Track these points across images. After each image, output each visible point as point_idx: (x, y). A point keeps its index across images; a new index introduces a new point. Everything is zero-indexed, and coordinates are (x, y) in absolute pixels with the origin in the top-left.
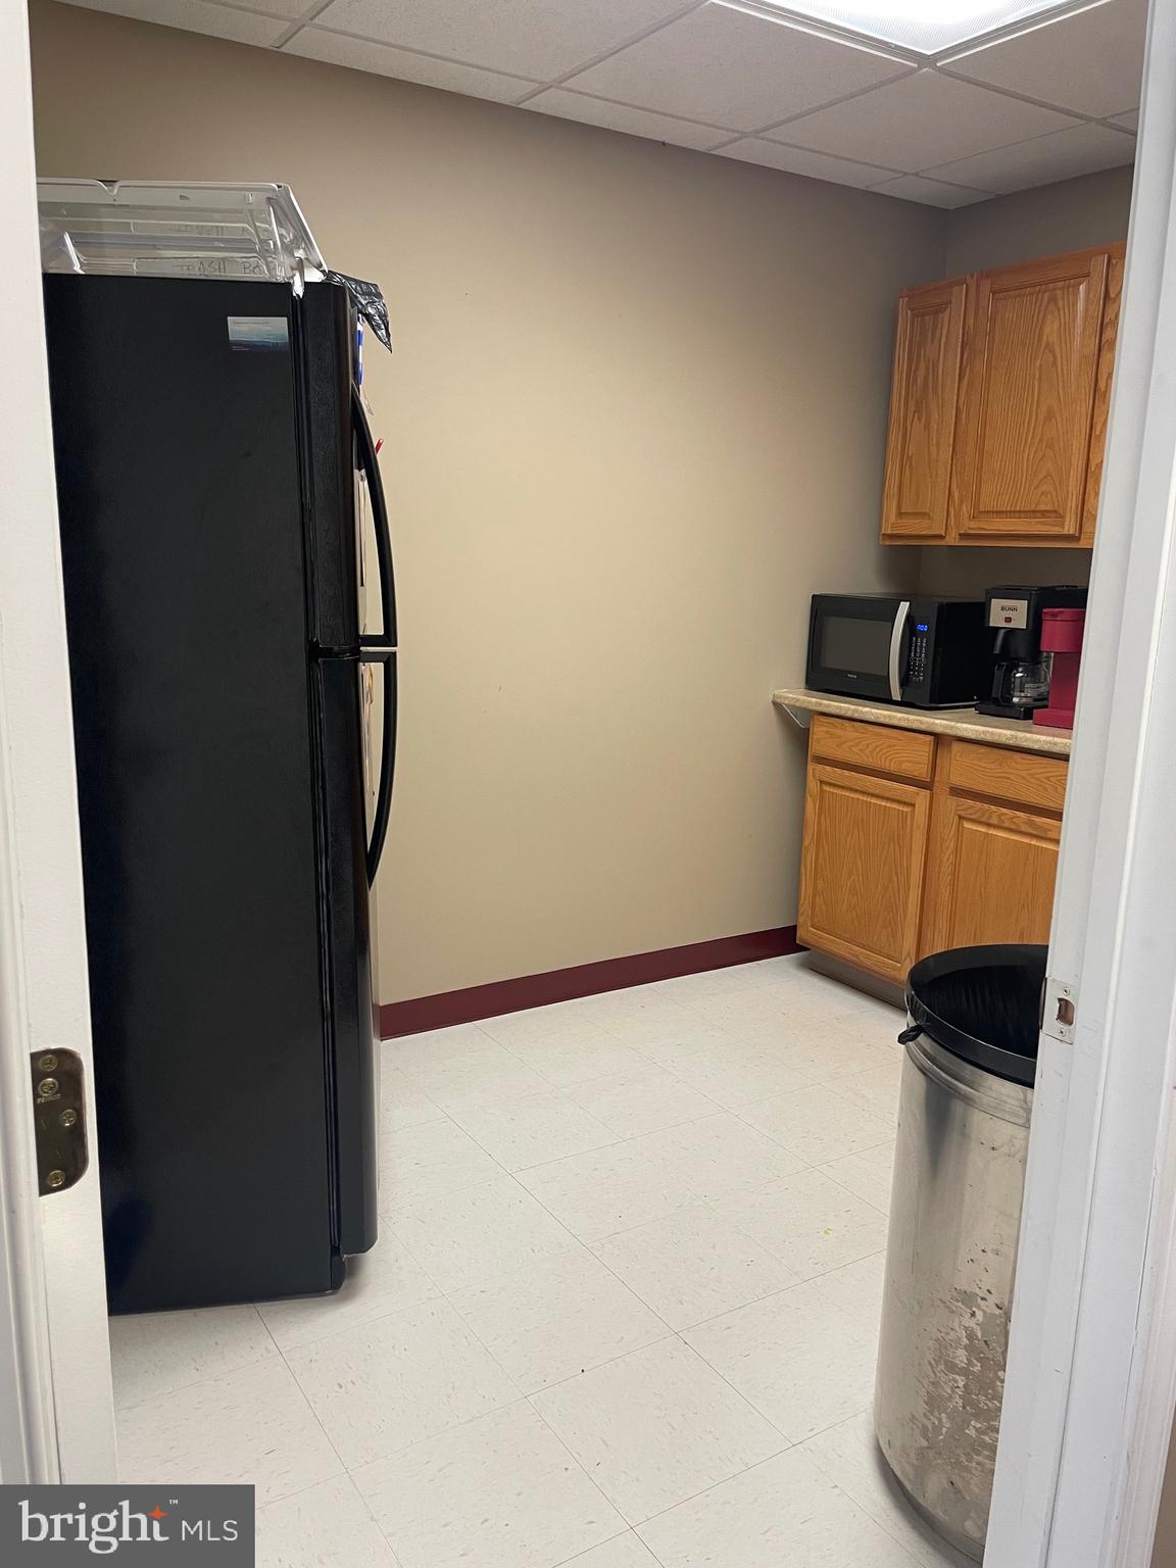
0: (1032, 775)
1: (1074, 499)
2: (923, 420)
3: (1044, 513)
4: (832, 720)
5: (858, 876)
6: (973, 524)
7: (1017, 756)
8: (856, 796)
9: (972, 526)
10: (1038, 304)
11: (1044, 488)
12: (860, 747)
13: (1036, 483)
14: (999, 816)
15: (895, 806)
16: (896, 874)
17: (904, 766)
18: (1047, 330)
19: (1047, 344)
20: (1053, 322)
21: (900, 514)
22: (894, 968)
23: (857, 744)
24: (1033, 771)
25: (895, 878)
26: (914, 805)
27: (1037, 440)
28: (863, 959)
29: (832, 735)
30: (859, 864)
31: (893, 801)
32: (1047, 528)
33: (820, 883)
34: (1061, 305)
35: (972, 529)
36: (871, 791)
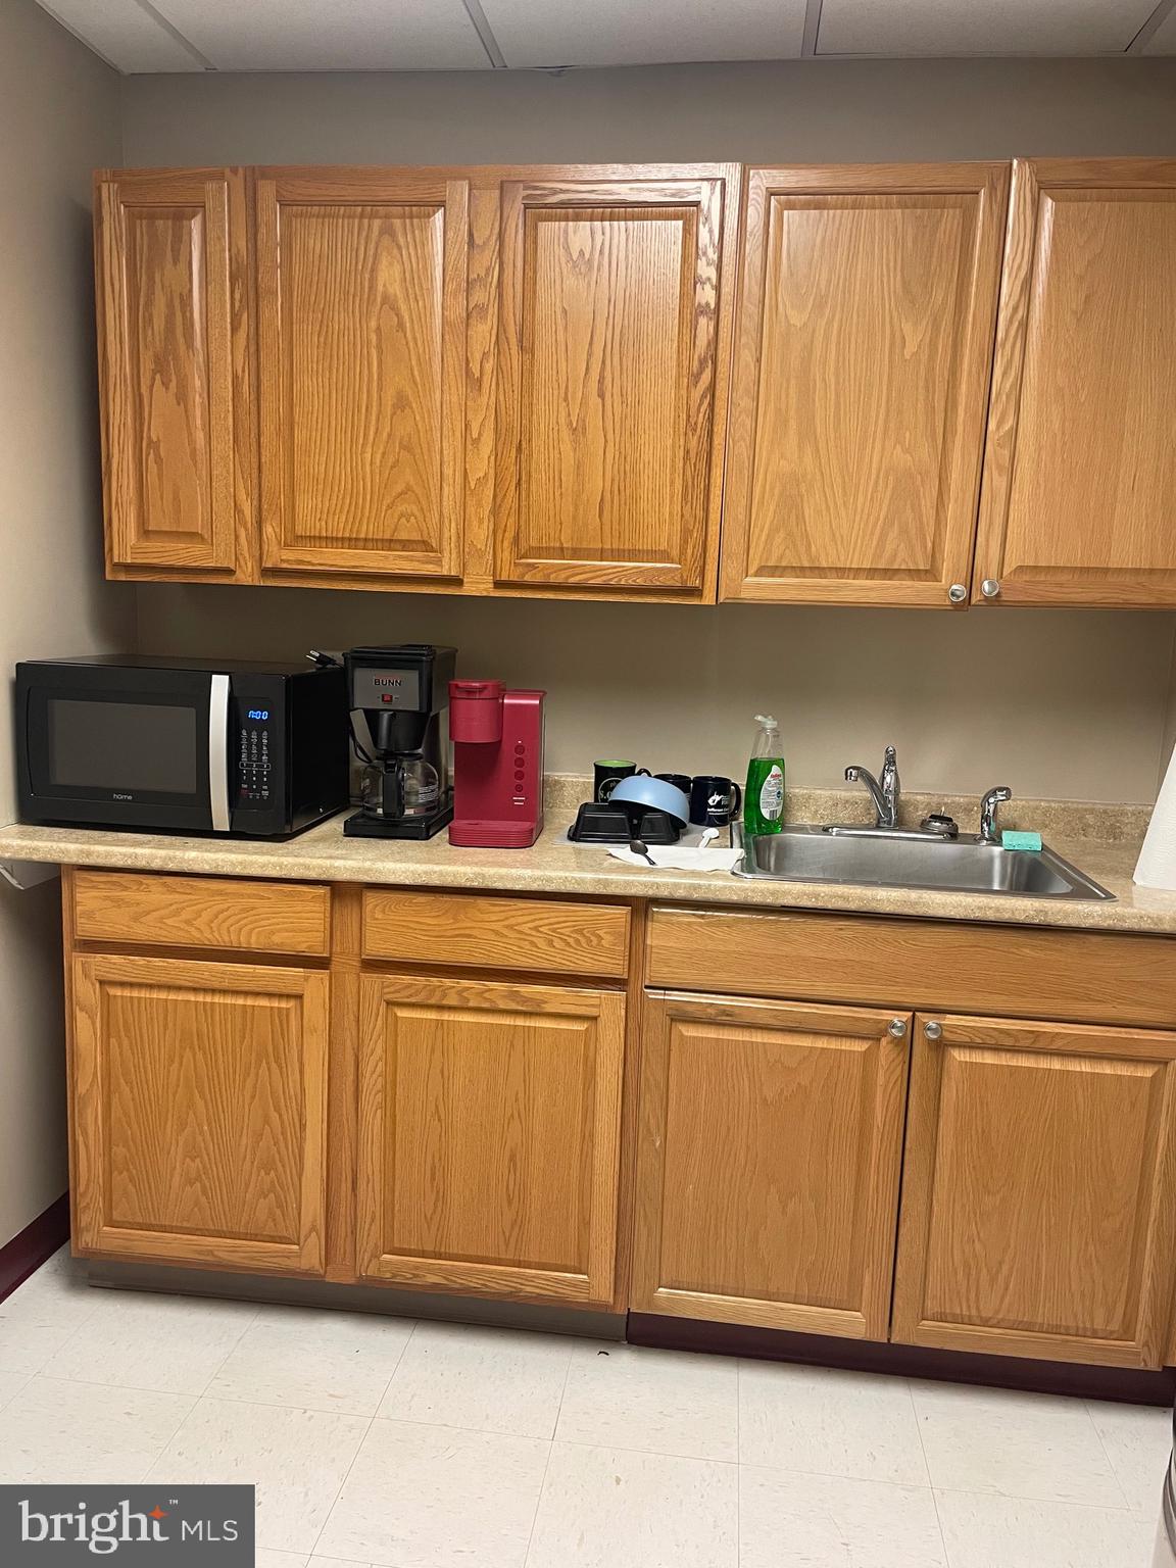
0: (510, 927)
1: (453, 525)
2: (173, 385)
3: (405, 545)
4: (115, 877)
5: (200, 1126)
6: (287, 555)
7: (482, 902)
8: (181, 996)
9: (289, 558)
10: (364, 234)
11: (401, 508)
12: (184, 916)
13: (388, 501)
14: (460, 993)
15: (264, 1002)
16: (277, 1109)
17: (276, 939)
18: (383, 276)
19: (386, 299)
20: (391, 264)
21: (145, 533)
22: (288, 1255)
23: (177, 913)
24: (512, 921)
25: (274, 1116)
26: (300, 997)
27: (385, 435)
28: (220, 1254)
29: (118, 903)
30: (200, 1104)
31: (257, 994)
32: (416, 565)
33: (119, 1151)
34: (402, 241)
35: (287, 561)
36: (216, 985)
